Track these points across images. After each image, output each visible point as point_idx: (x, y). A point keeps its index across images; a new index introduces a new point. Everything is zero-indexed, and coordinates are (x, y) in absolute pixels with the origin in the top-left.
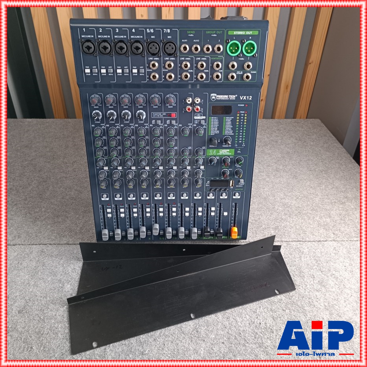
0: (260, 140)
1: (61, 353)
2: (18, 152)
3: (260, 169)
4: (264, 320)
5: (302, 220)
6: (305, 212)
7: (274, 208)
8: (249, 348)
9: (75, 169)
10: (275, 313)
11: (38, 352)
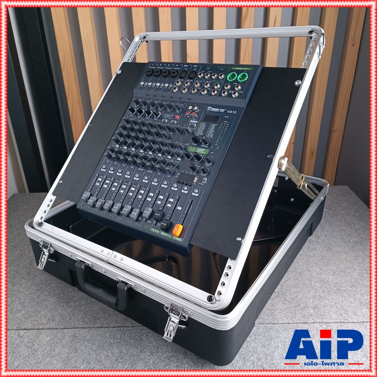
5: (343, 298)
6: (344, 289)
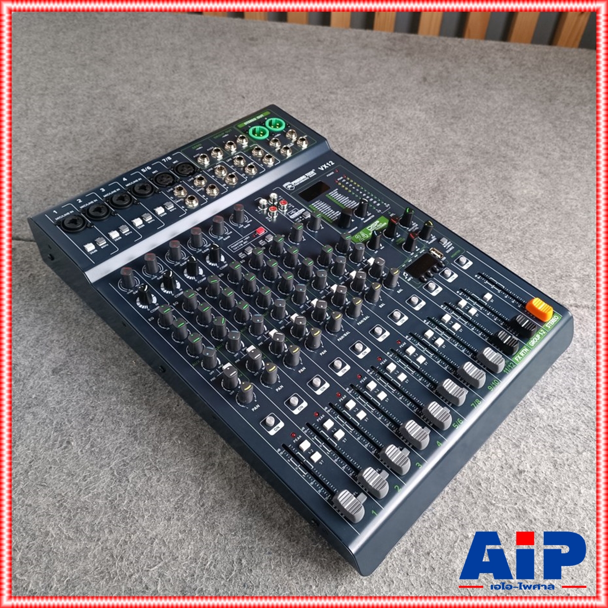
0: (571, 91)
1: (123, 461)
2: (84, 69)
3: (564, 152)
4: (534, 465)
7: (586, 236)
8: (495, 516)
9: (189, 112)
10: (561, 455)
11: (79, 453)
